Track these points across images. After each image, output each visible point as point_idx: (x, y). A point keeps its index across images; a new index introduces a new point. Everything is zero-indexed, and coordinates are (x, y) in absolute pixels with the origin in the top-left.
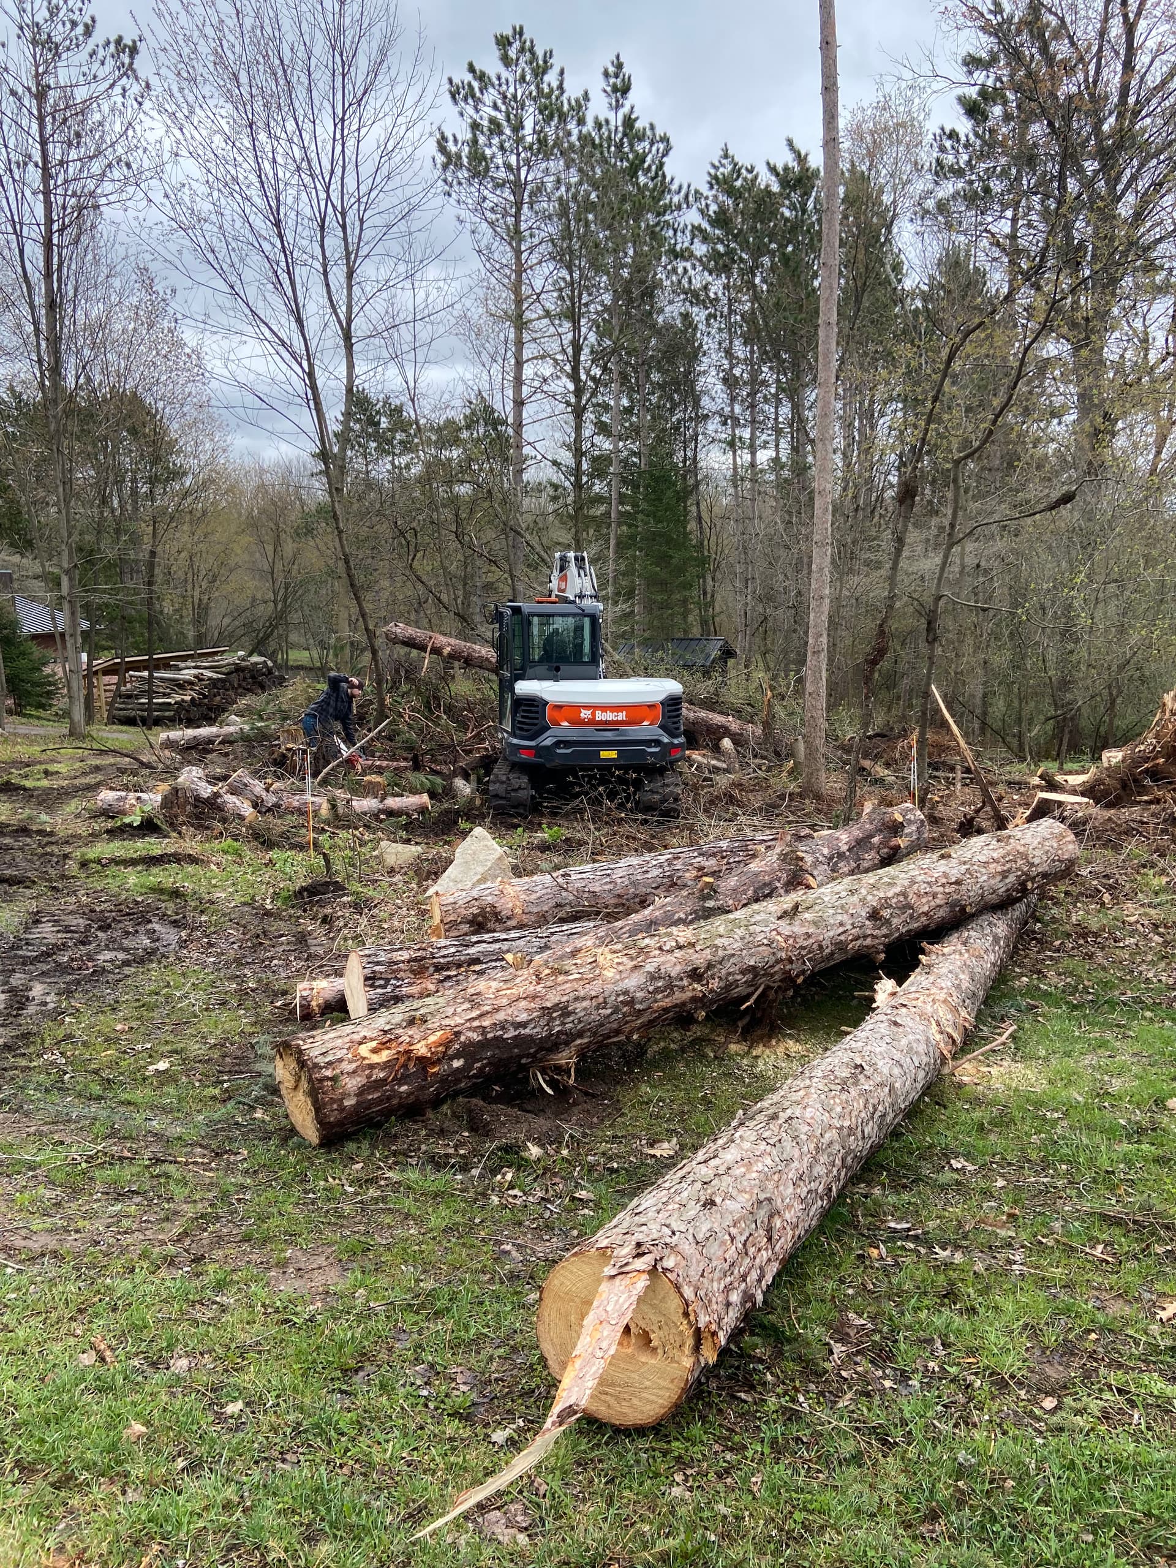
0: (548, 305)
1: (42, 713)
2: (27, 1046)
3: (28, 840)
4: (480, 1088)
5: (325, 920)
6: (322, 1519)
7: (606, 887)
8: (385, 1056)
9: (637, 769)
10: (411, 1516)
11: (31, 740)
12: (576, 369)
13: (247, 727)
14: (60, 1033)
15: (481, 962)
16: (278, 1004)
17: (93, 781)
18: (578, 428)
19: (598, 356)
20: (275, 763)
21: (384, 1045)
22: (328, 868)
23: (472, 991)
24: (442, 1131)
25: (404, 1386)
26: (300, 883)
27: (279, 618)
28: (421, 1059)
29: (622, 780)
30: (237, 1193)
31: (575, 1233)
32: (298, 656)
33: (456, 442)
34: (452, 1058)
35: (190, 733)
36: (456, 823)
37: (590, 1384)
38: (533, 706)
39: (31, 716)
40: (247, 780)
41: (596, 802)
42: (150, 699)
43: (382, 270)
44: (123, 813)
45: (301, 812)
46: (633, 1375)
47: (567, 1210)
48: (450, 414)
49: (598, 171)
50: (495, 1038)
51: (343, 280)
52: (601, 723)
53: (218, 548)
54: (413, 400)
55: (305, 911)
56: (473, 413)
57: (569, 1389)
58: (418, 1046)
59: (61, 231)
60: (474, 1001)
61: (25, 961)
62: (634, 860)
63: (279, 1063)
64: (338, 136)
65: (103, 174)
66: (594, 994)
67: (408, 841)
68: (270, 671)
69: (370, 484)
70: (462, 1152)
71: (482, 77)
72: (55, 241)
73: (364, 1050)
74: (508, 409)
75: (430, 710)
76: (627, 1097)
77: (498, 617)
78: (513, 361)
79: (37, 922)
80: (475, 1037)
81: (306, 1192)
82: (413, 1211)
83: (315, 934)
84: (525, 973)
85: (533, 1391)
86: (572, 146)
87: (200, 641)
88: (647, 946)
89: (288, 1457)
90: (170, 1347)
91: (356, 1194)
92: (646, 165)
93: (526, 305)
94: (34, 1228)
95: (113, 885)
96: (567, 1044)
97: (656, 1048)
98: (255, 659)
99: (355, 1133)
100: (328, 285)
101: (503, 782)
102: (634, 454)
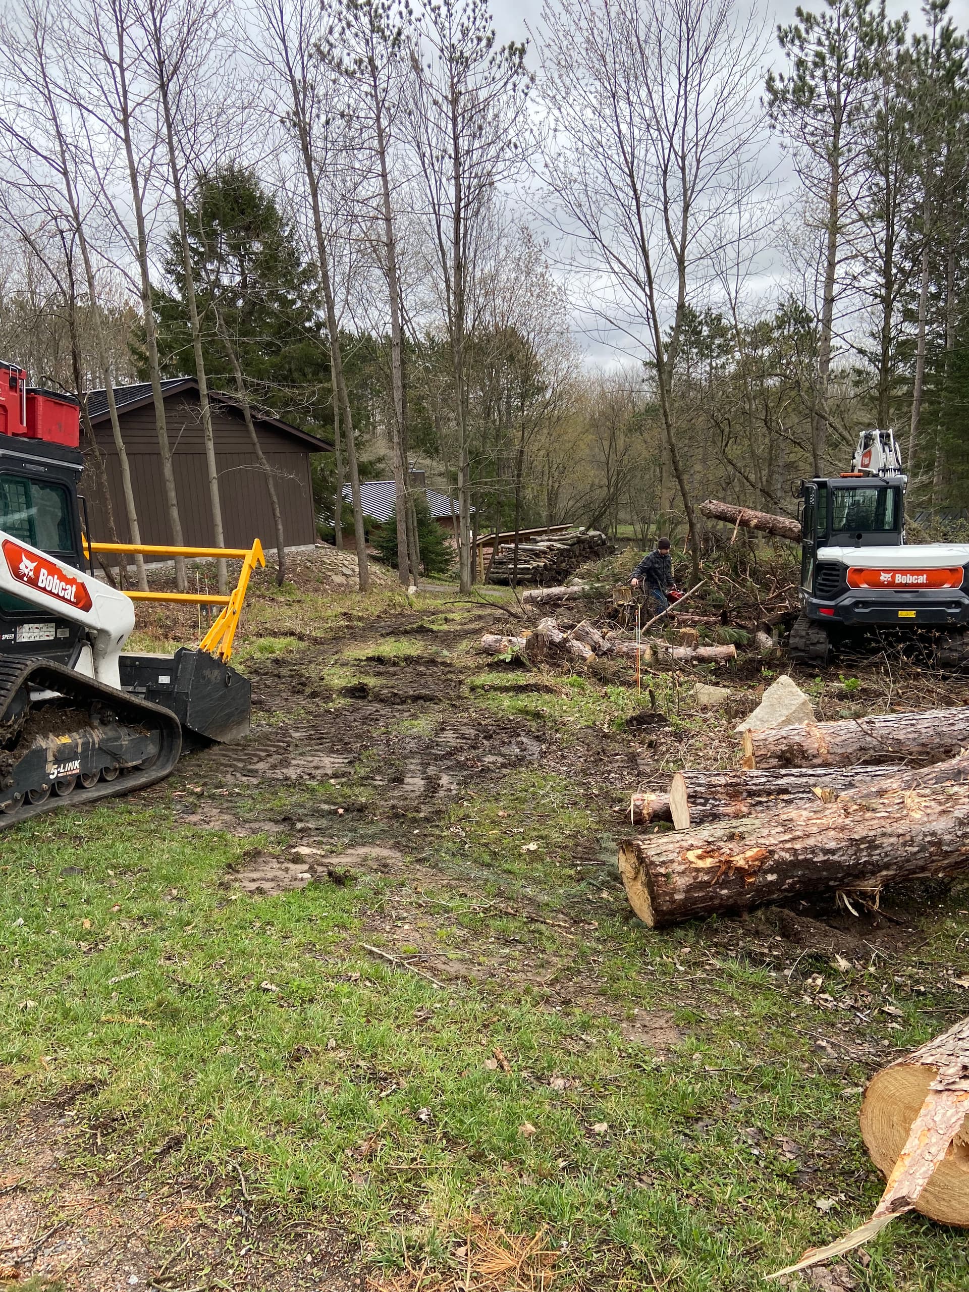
0: (861, 209)
1: (441, 576)
2: (439, 820)
3: (436, 669)
4: (790, 901)
5: (651, 745)
6: (675, 1237)
7: (911, 736)
8: (708, 863)
9: (941, 628)
10: (748, 1253)
11: (435, 596)
12: (888, 263)
13: (587, 587)
14: (461, 813)
15: (790, 793)
16: (617, 809)
17: (477, 627)
18: (887, 318)
19: (909, 250)
20: (610, 616)
21: (708, 854)
22: (653, 703)
23: (785, 817)
24: (757, 932)
25: (737, 1141)
26: (631, 713)
27: (611, 501)
28: (739, 870)
29: (922, 638)
30: (592, 955)
31: (886, 1042)
32: (625, 530)
33: (768, 341)
34: (767, 872)
35: (546, 591)
36: (759, 671)
37: (921, 1182)
38: (835, 569)
39: (434, 578)
40: (589, 629)
41: (895, 657)
42: (515, 565)
43: (713, 201)
44: (499, 651)
45: (628, 655)
46: (953, 1180)
47: (875, 1020)
48: (763, 317)
49: (915, 83)
50: (806, 860)
51: (680, 215)
52: (901, 585)
53: (568, 446)
54: (734, 309)
55: (634, 736)
56: (785, 314)
57: (900, 1182)
58: (737, 858)
59: (466, 206)
60: (787, 825)
61: (438, 758)
62: (940, 713)
63: (621, 855)
64: (682, 92)
65: (498, 157)
66: (901, 832)
67: (717, 684)
68: (604, 543)
69: (690, 384)
70: (775, 953)
71: (808, 19)
72: (462, 215)
73: (691, 856)
74: (820, 307)
75: (737, 573)
76: (931, 928)
77: (804, 492)
78: (826, 264)
79: (443, 729)
80: (787, 856)
81: (647, 964)
82: (736, 996)
83: (643, 756)
84: (833, 806)
85: (853, 1172)
86: (890, 65)
87: (551, 519)
88: (956, 793)
89: (644, 1178)
90: (550, 1068)
91: (686, 973)
92: (963, 70)
93: (840, 212)
94: (450, 956)
95: (493, 705)
96: (873, 873)
97: (959, 887)
98: (592, 533)
99: (683, 922)
100: (667, 220)
101: (802, 637)
102: (940, 336)
